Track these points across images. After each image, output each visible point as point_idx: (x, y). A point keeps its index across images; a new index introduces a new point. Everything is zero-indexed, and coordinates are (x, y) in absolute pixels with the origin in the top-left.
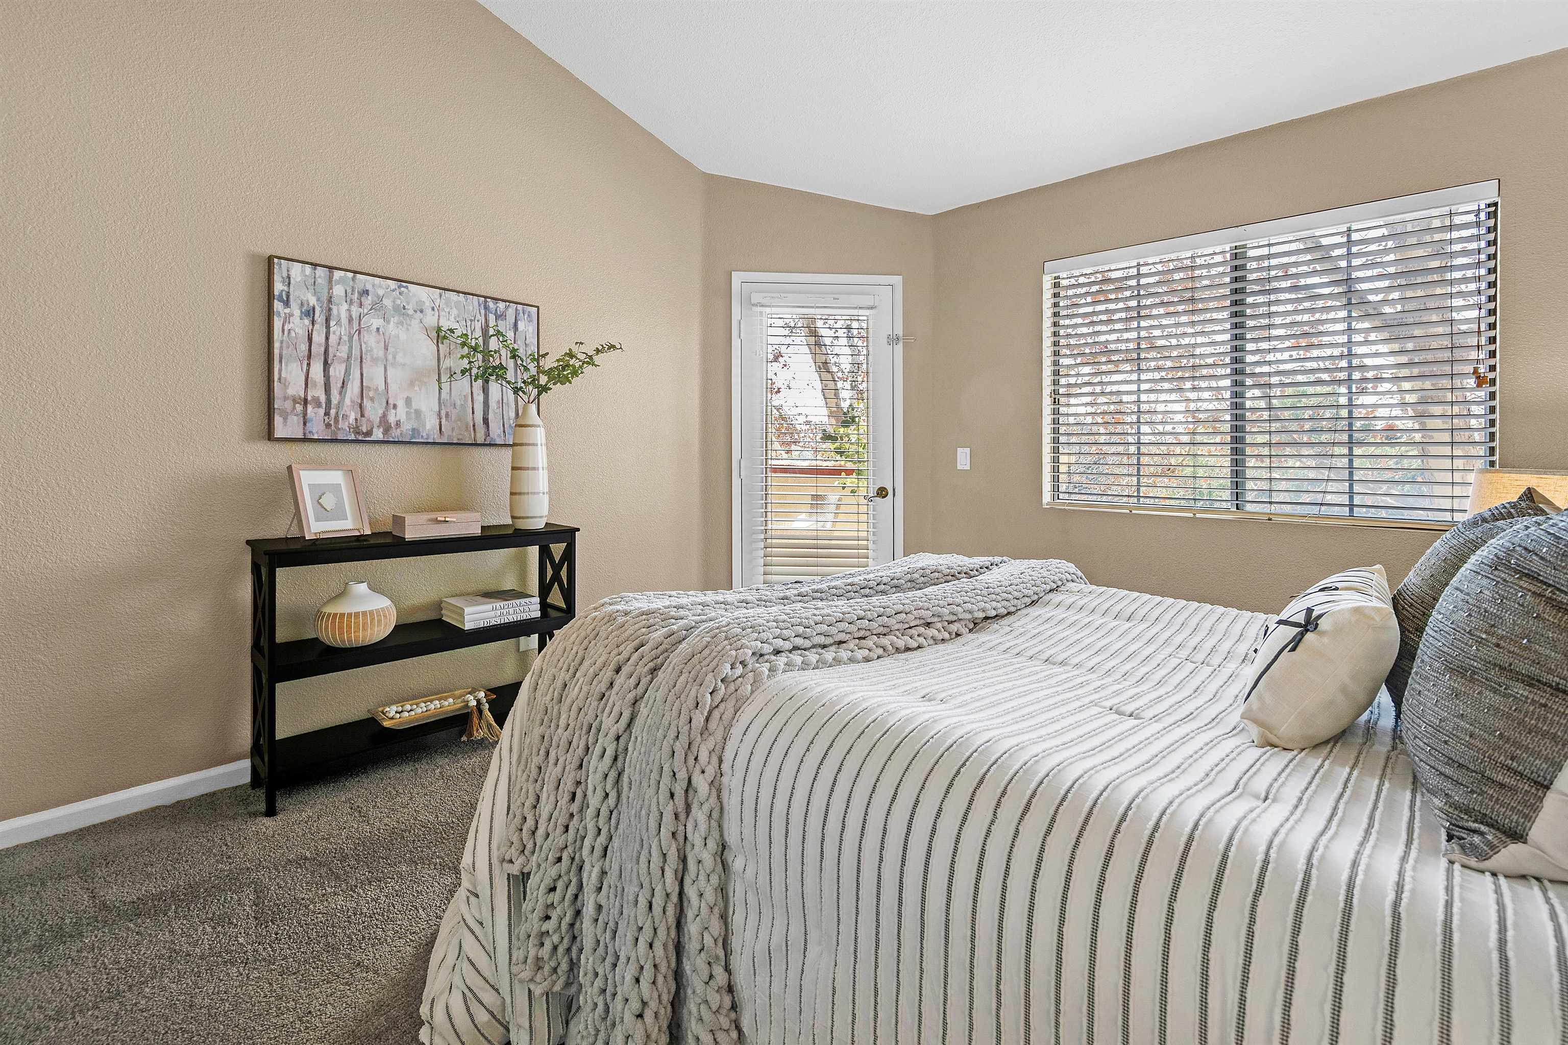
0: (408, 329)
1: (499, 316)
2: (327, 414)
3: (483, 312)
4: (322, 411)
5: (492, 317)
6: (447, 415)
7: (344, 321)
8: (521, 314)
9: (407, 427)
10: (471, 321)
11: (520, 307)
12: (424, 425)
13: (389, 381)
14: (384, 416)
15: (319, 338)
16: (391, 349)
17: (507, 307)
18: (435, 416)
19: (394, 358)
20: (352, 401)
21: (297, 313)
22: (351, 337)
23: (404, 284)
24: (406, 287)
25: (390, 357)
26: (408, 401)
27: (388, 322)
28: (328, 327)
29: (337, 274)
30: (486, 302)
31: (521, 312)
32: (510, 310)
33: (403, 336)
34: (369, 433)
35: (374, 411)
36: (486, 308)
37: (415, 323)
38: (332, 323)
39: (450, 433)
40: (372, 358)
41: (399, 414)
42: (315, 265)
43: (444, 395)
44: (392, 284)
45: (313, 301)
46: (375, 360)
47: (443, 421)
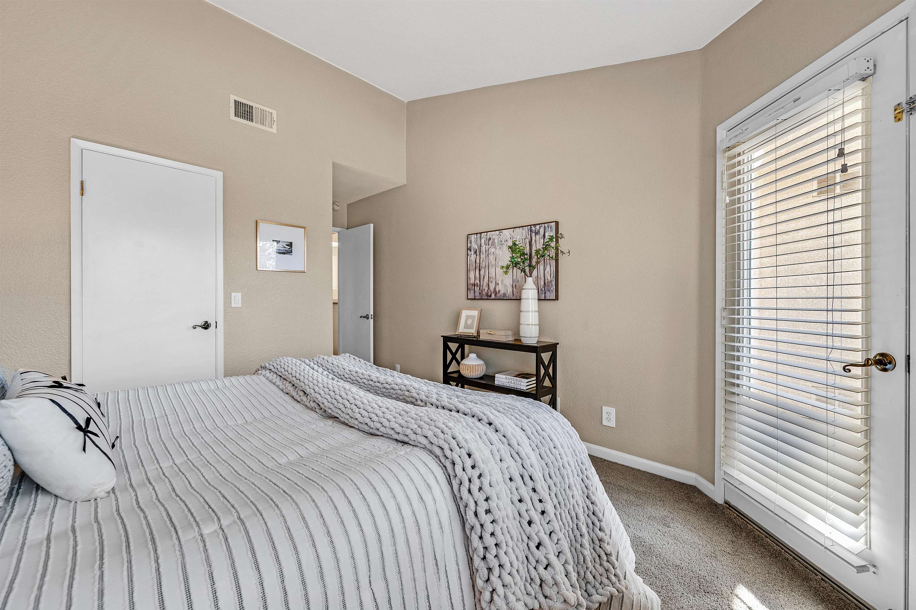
0: (502, 250)
1: (537, 233)
2: (480, 289)
3: (529, 233)
4: (478, 288)
5: (533, 234)
6: (515, 286)
7: (484, 252)
8: (547, 228)
9: (502, 292)
10: (525, 239)
11: (546, 225)
12: (507, 291)
13: (496, 274)
14: (495, 288)
15: (478, 261)
16: (497, 260)
17: (540, 227)
18: (511, 287)
19: (498, 263)
20: (486, 284)
21: (473, 253)
22: (486, 258)
23: (501, 231)
24: (502, 232)
25: (497, 263)
26: (502, 281)
27: (496, 249)
28: (480, 256)
29: (483, 234)
30: (531, 228)
31: (547, 227)
32: (542, 228)
33: (501, 254)
34: (491, 296)
35: (492, 287)
36: (531, 231)
37: (505, 246)
38: (481, 254)
39: (516, 294)
40: (492, 265)
41: (500, 288)
42: (477, 234)
43: (515, 277)
44: (497, 232)
45: (476, 247)
46: (492, 266)
47: (514, 289)
